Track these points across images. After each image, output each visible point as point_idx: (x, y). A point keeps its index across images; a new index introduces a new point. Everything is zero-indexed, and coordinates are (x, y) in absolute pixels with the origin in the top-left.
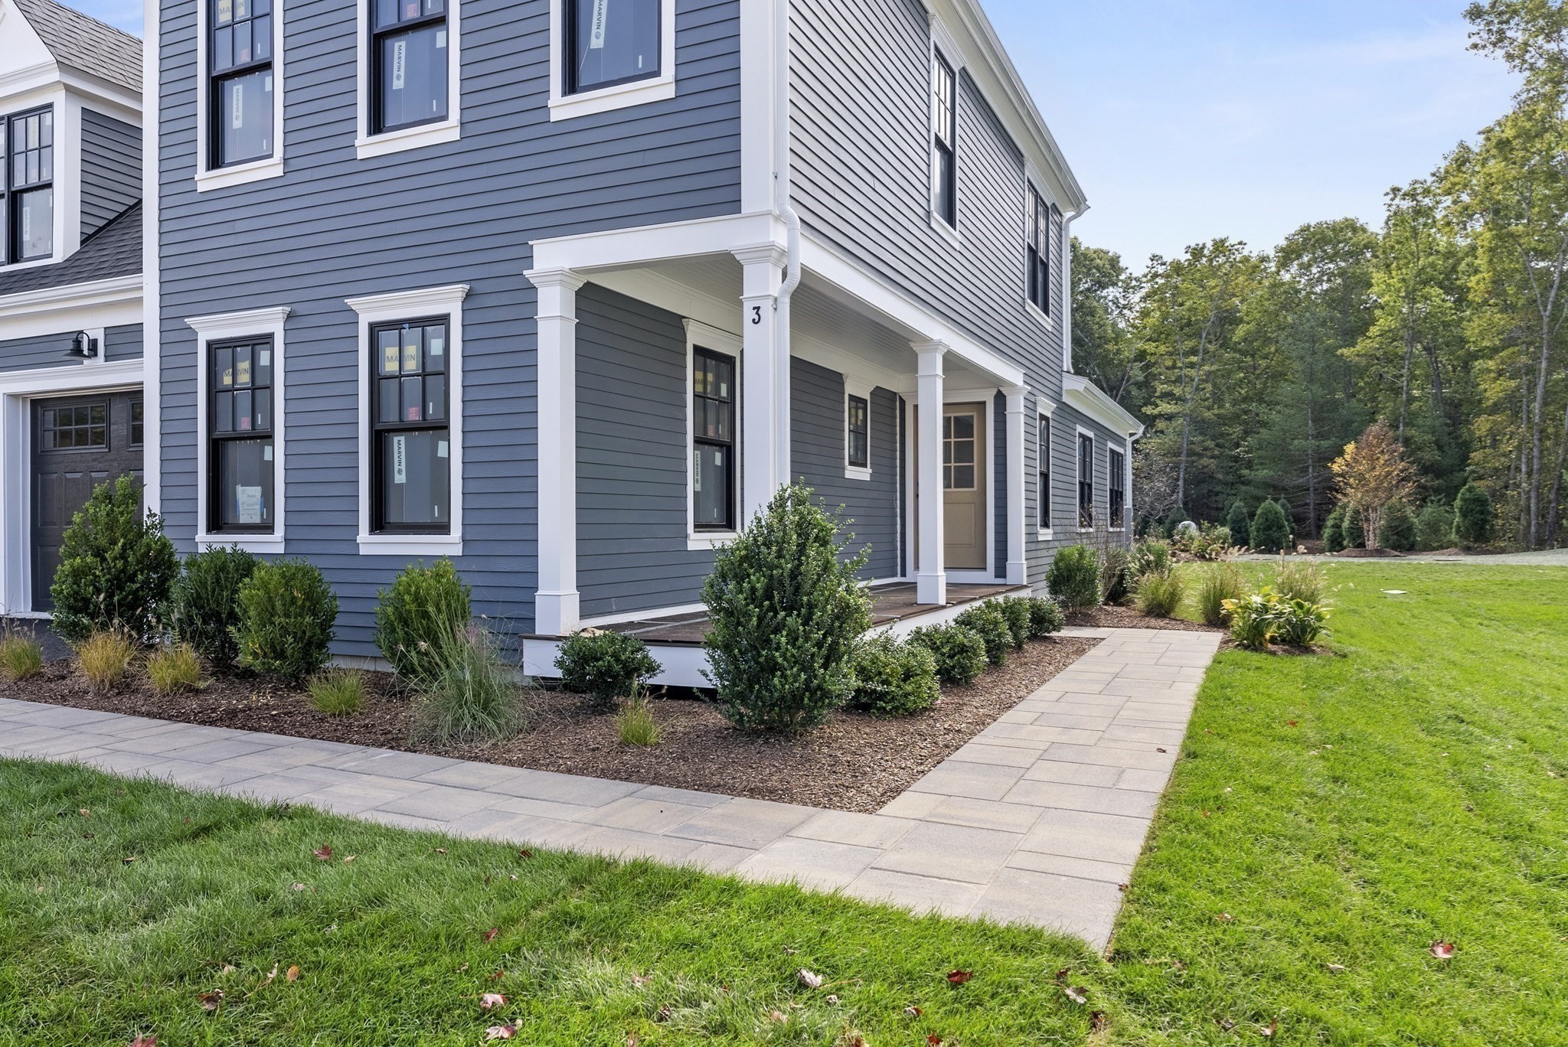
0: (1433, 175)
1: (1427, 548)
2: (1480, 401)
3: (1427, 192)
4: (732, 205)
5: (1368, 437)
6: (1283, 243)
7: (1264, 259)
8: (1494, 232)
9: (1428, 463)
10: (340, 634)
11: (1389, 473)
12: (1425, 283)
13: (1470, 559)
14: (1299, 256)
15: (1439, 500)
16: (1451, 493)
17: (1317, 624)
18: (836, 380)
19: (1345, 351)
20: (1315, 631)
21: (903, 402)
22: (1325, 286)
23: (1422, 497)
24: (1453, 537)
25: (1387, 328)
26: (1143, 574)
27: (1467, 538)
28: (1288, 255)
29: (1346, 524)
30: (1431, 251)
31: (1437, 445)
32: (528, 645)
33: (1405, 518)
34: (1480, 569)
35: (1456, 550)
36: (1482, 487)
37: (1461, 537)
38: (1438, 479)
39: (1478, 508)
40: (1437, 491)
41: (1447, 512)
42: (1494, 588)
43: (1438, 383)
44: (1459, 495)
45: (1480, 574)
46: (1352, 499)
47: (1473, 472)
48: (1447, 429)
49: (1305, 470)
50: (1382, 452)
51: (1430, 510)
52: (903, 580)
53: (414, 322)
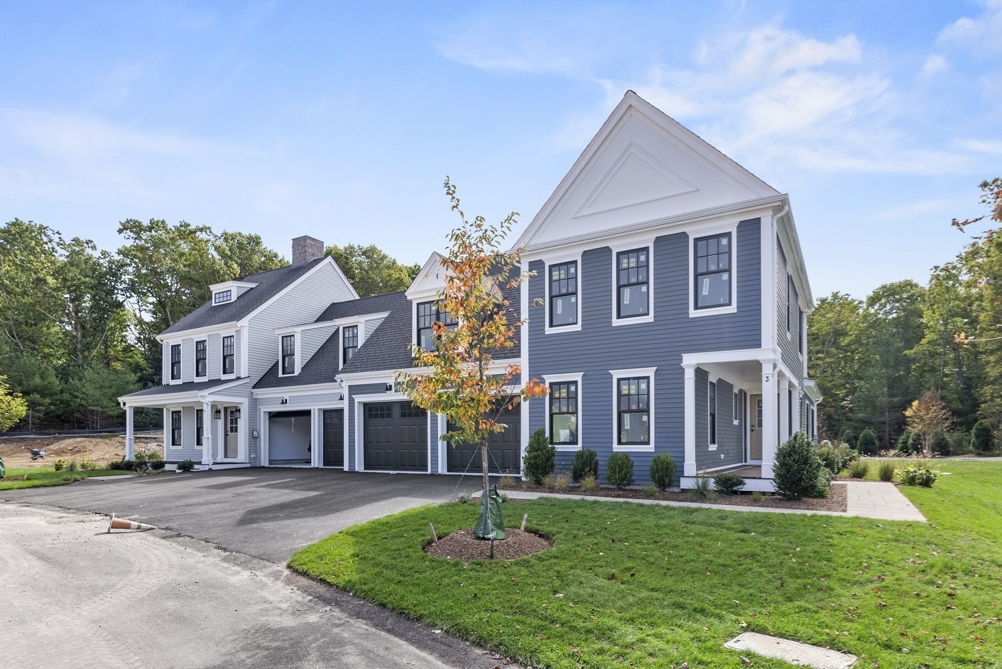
0: (958, 257)
1: (956, 454)
2: (985, 378)
3: (954, 268)
4: (759, 345)
5: (926, 397)
6: (871, 294)
7: (861, 302)
8: (994, 291)
9: (955, 410)
10: (635, 473)
11: (936, 416)
12: (953, 316)
13: (982, 459)
14: (880, 300)
15: (962, 429)
16: (968, 426)
17: (934, 478)
18: (731, 386)
19: (907, 352)
20: (934, 481)
21: (745, 394)
22: (895, 315)
23: (953, 427)
24: (971, 448)
25: (931, 340)
26: (851, 461)
27: (978, 449)
28: (873, 300)
29: (910, 441)
30: (957, 298)
31: (960, 400)
32: (682, 479)
33: (944, 439)
34: (989, 463)
35: (973, 455)
36: (987, 422)
37: (975, 448)
38: (960, 417)
39: (985, 434)
40: (961, 424)
41: (967, 435)
42: (996, 472)
43: (960, 366)
44: (974, 427)
45: (988, 466)
46: (914, 429)
47: (981, 414)
48: (964, 391)
49: (883, 413)
50: (933, 406)
51: (957, 434)
52: (746, 464)
53: (634, 378)
